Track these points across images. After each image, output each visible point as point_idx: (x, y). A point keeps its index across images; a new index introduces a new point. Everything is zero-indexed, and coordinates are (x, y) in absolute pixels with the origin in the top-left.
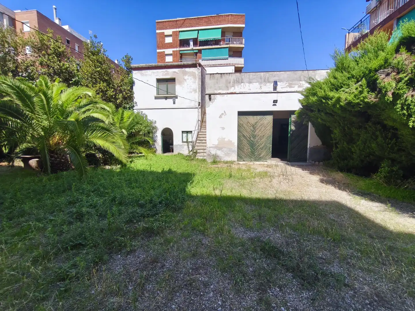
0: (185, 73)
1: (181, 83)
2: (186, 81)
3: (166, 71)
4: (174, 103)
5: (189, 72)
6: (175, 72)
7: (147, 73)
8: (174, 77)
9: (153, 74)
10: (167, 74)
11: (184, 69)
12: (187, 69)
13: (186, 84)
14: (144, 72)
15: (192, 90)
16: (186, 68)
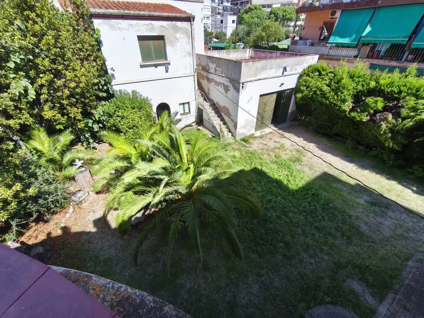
0: (176, 29)
1: (172, 44)
2: (178, 40)
3: (151, 24)
4: (167, 71)
5: (181, 28)
6: (162, 26)
7: (119, 26)
8: (163, 35)
9: (130, 27)
10: (152, 29)
11: (174, 22)
12: (179, 24)
13: (178, 45)
14: (113, 21)
15: (186, 53)
16: (177, 21)
